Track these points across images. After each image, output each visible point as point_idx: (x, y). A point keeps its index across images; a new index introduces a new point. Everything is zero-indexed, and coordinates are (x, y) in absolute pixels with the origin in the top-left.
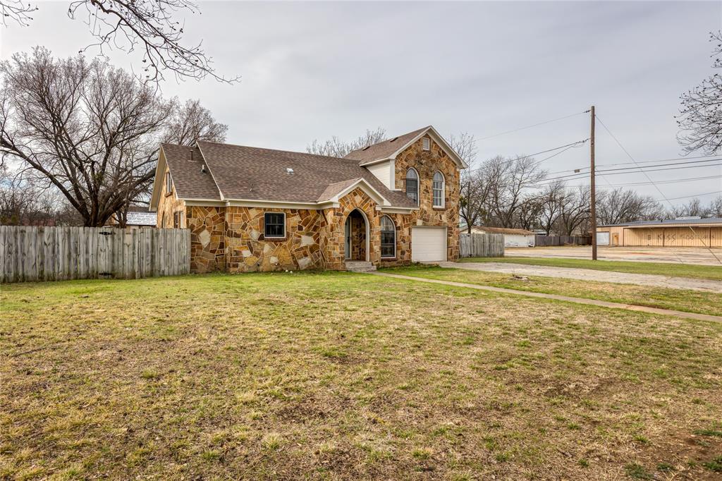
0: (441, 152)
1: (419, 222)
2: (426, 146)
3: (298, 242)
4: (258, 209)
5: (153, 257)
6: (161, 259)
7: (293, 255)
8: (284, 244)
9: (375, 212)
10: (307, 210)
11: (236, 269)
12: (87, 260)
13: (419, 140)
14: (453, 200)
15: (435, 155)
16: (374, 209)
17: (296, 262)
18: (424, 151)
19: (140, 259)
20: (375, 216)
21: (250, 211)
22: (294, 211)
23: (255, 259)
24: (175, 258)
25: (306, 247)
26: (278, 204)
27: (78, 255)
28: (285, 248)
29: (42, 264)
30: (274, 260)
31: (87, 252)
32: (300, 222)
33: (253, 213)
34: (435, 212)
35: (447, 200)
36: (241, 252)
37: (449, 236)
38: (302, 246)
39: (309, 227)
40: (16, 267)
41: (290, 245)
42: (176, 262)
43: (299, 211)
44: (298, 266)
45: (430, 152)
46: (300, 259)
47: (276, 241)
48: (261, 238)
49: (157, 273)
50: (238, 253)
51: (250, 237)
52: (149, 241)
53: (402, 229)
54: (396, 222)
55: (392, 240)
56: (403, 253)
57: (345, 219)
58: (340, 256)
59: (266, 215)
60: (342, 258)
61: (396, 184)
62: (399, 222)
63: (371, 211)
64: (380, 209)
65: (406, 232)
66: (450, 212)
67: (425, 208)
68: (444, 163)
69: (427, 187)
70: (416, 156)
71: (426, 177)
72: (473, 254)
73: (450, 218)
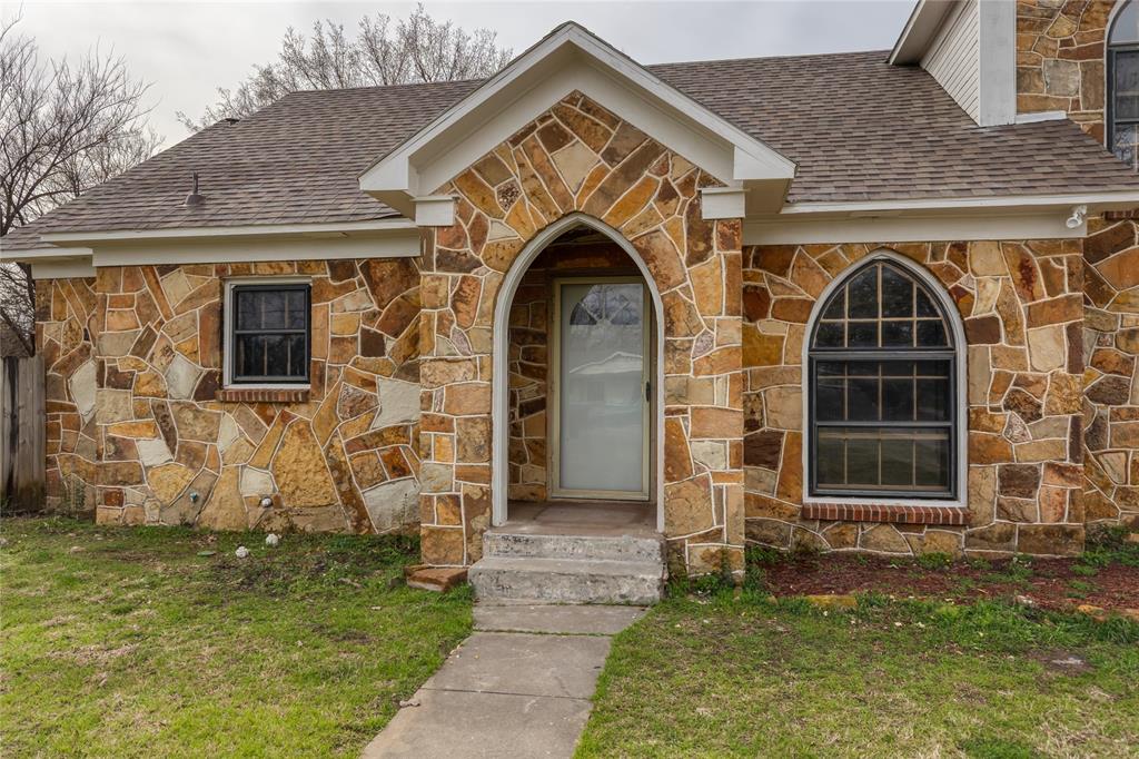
3: (362, 406)
4: (197, 269)
7: (337, 467)
8: (300, 414)
9: (700, 231)
11: (117, 513)
16: (694, 210)
17: (351, 499)
20: (696, 258)
21: (166, 282)
22: (342, 269)
23: (182, 475)
28: (303, 432)
30: (256, 483)
32: (374, 315)
33: (177, 288)
36: (130, 445)
38: (381, 423)
41: (328, 421)
43: (368, 266)
44: (362, 516)
46: (377, 480)
47: (264, 404)
48: (208, 388)
50: (122, 449)
51: (163, 386)
53: (1014, 336)
54: (959, 295)
55: (939, 393)
56: (1018, 481)
57: (496, 290)
58: (465, 488)
59: (238, 292)
60: (479, 505)
61: (1019, 88)
62: (989, 289)
63: (666, 232)
64: (734, 209)
65: (1044, 351)
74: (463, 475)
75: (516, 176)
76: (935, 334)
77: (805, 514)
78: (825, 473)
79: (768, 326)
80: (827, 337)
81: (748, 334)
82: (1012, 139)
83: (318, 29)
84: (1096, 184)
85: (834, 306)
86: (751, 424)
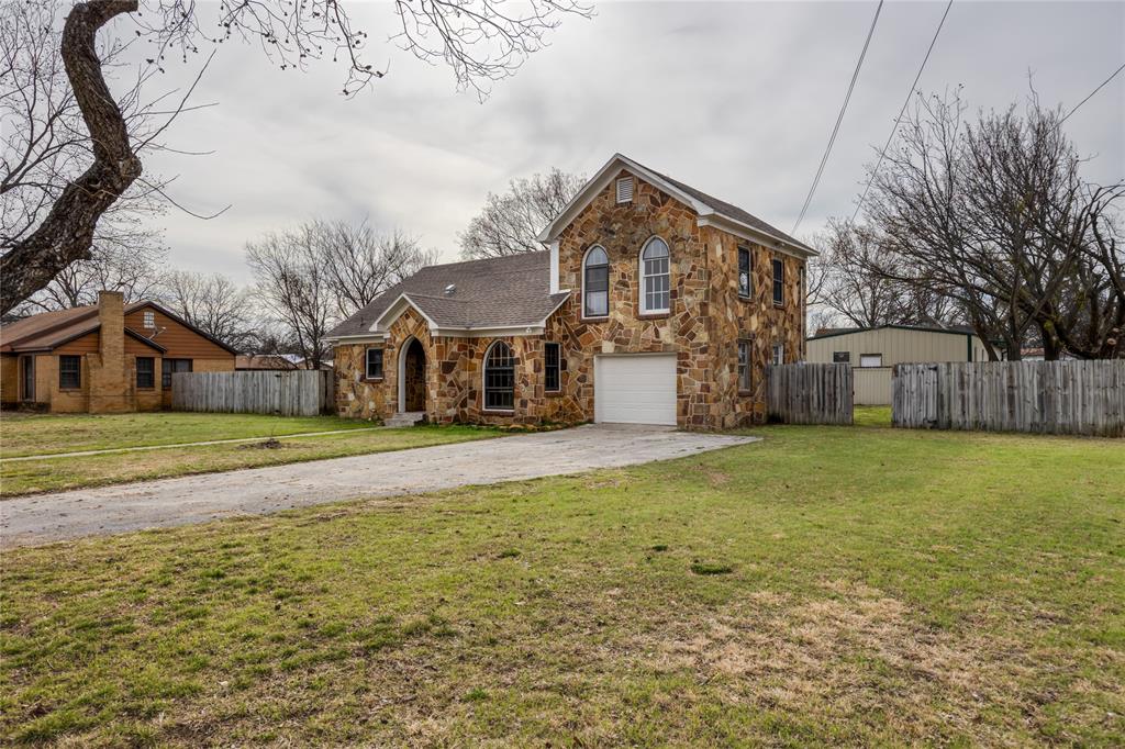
0: (657, 196)
1: (608, 347)
2: (624, 195)
4: (360, 345)
5: (299, 398)
6: (303, 400)
8: (380, 386)
9: (431, 339)
13: (608, 188)
14: (690, 293)
15: (643, 206)
18: (618, 205)
19: (293, 399)
20: (431, 346)
21: (354, 349)
23: (357, 404)
24: (311, 399)
28: (381, 391)
30: (372, 406)
34: (643, 324)
35: (674, 294)
36: (347, 395)
37: (680, 371)
42: (311, 404)
45: (630, 204)
47: (374, 383)
48: (362, 379)
49: (301, 414)
50: (345, 396)
51: (353, 378)
53: (524, 363)
54: (514, 351)
56: (524, 404)
57: (399, 353)
58: (392, 403)
59: (369, 352)
60: (394, 407)
61: (560, 281)
62: (518, 349)
63: (427, 339)
65: (529, 367)
66: (683, 320)
67: (620, 317)
68: (664, 215)
69: (623, 276)
70: (602, 219)
71: (622, 257)
72: (956, 415)
73: (682, 333)
74: (393, 399)
75: (401, 326)
76: (511, 362)
77: (482, 414)
78: (490, 403)
79: (474, 360)
80: (490, 363)
84: (530, 323)
85: (491, 355)
86: (469, 389)
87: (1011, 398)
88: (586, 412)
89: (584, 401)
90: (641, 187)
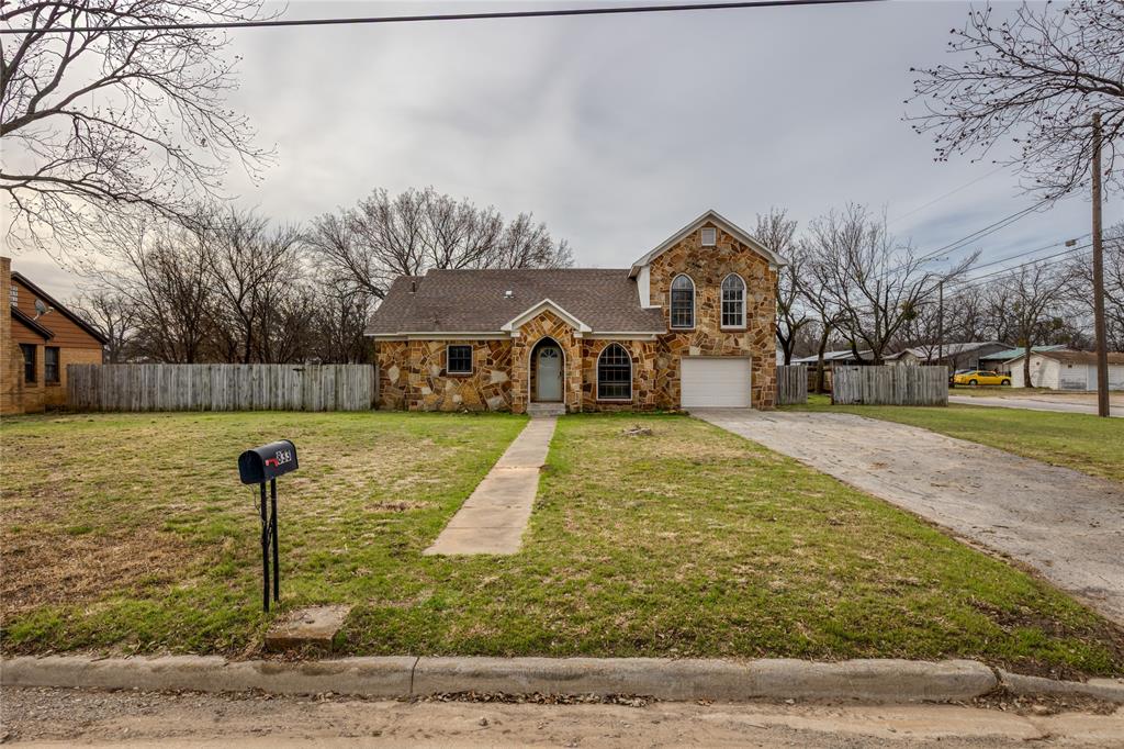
0: (737, 246)
1: (695, 351)
2: (708, 240)
3: (487, 378)
4: (439, 341)
5: (336, 392)
6: (344, 395)
7: (480, 394)
8: (469, 380)
9: (573, 340)
10: (498, 341)
11: (415, 407)
12: (283, 394)
13: (695, 233)
14: (763, 316)
15: (725, 251)
16: (572, 336)
17: (484, 402)
18: (703, 247)
19: (326, 394)
20: (572, 346)
21: (430, 345)
22: (481, 342)
23: (436, 397)
24: (357, 395)
25: (497, 384)
26: (462, 335)
27: (277, 389)
28: (470, 385)
29: (252, 396)
30: (457, 398)
31: (283, 386)
32: (489, 355)
33: (433, 347)
34: (725, 335)
35: (750, 316)
36: (420, 389)
37: (754, 369)
38: (492, 382)
39: (501, 361)
40: (234, 398)
41: (477, 382)
42: (357, 398)
43: (488, 342)
44: (487, 406)
45: (714, 248)
46: (490, 397)
47: (459, 378)
48: (443, 373)
49: (340, 408)
50: (417, 390)
51: (430, 373)
52: (333, 377)
53: (642, 362)
54: (631, 352)
55: (627, 376)
56: (643, 394)
57: (529, 351)
58: (522, 395)
59: (450, 348)
60: (525, 398)
61: (651, 298)
62: (637, 351)
63: (567, 340)
64: (581, 336)
65: (648, 365)
66: (757, 334)
67: (706, 330)
68: (743, 261)
69: (709, 299)
70: (690, 256)
71: (707, 286)
72: (866, 398)
73: (757, 343)
75: (534, 327)
76: (626, 361)
77: (597, 403)
78: (602, 392)
79: (589, 359)
80: (602, 360)
81: (583, 361)
82: (647, 314)
83: (375, 191)
84: (656, 330)
85: (604, 354)
86: (584, 382)
87: (894, 385)
88: (674, 399)
89: (672, 392)
90: (723, 237)
